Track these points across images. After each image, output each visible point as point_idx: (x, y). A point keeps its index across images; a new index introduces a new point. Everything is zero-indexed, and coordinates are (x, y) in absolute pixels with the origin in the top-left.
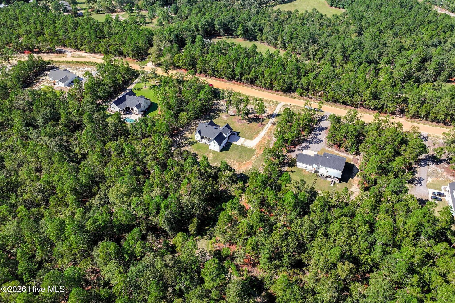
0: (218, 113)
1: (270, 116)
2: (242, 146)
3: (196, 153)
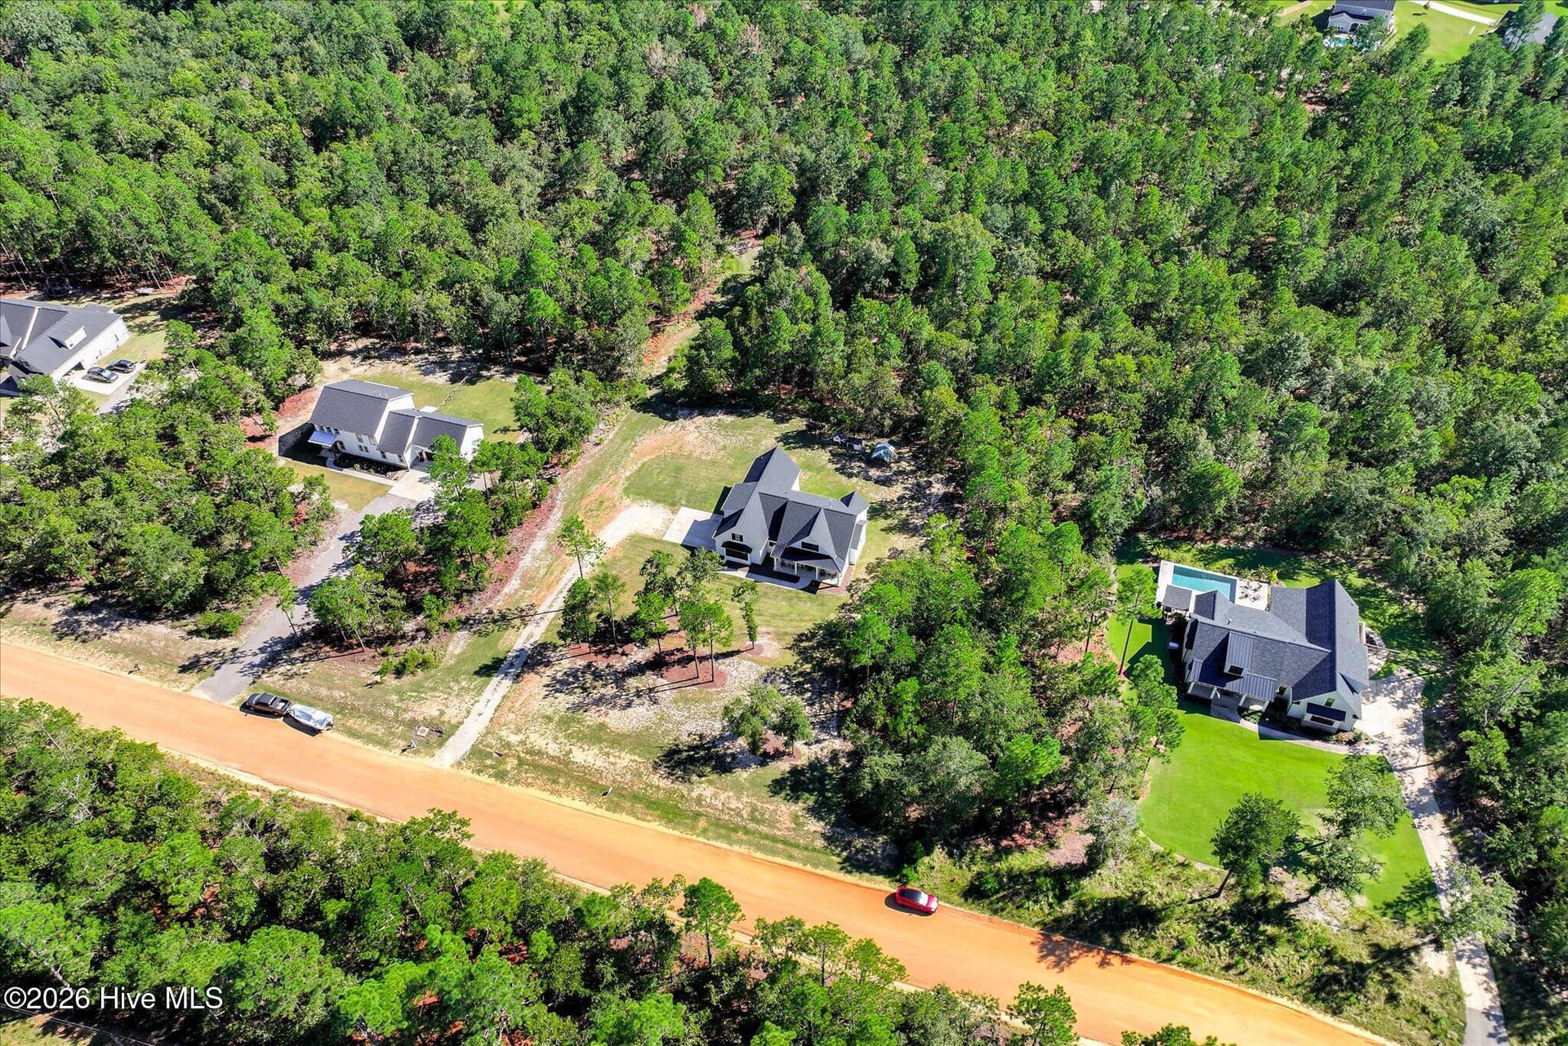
0: (807, 667)
1: (533, 659)
2: (673, 504)
3: (844, 478)
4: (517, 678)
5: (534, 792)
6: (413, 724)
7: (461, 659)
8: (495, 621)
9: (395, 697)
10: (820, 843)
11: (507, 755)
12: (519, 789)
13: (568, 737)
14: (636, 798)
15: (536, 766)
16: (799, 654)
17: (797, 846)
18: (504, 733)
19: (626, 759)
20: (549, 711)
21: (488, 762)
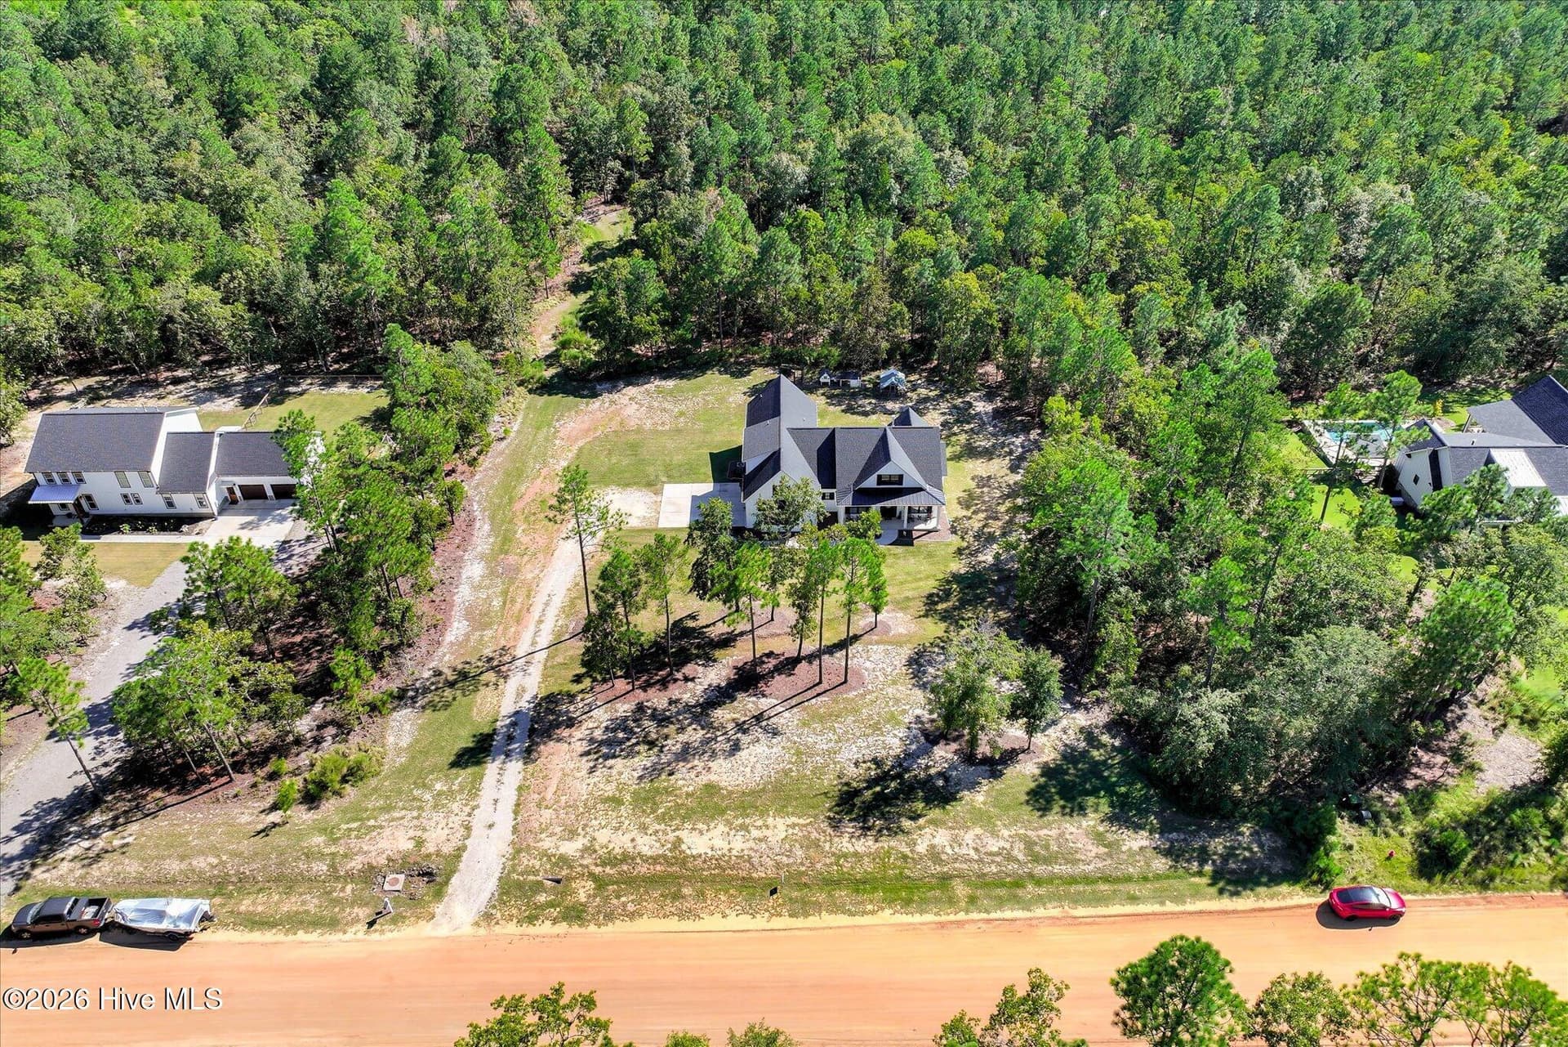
1: (543, 722)
2: (650, 484)
4: (528, 755)
5: (645, 924)
6: (370, 875)
7: (417, 752)
8: (452, 685)
9: (319, 840)
10: (1161, 864)
11: (569, 879)
12: (617, 929)
13: (661, 819)
14: (830, 883)
15: (630, 882)
16: (943, 619)
17: (1129, 879)
18: (547, 844)
19: (778, 828)
20: (610, 790)
21: (542, 898)
